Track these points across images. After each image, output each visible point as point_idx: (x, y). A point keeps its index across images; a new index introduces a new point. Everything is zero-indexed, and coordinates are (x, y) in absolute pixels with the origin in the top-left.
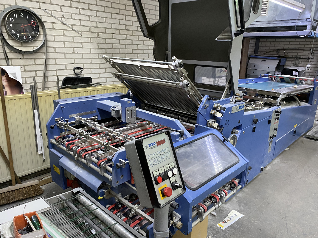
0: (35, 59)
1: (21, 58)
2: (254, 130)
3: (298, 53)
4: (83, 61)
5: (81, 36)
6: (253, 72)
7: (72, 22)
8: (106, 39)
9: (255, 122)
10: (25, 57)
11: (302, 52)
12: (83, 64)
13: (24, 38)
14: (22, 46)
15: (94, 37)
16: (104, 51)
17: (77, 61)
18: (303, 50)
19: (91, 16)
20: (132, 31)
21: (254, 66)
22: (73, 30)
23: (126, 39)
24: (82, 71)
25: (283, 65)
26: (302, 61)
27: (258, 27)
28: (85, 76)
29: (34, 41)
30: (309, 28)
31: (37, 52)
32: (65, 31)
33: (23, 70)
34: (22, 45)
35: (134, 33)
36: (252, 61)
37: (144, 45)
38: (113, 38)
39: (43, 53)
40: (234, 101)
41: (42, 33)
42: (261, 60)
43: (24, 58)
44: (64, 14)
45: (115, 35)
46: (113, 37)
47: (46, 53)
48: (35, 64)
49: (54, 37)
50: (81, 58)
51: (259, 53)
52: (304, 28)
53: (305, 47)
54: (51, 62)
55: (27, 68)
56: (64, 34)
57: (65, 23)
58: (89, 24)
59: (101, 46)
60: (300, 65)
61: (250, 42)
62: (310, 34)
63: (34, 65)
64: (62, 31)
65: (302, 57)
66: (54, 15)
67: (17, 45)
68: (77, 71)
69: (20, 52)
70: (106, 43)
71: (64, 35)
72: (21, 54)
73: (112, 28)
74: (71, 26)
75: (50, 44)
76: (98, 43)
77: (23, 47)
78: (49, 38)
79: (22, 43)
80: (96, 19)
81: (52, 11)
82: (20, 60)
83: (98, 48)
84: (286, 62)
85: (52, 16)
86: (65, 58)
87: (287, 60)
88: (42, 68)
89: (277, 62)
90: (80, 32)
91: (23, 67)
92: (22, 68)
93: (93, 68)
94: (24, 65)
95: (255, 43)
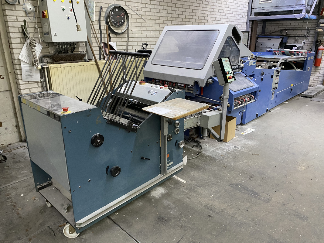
0: (122, 38)
2: (262, 79)
3: (297, 32)
4: (147, 39)
5: (146, 22)
6: (261, 49)
7: (142, 13)
8: (160, 24)
9: (263, 74)
10: (117, 37)
11: (301, 31)
13: (118, 24)
15: (153, 23)
17: (143, 40)
18: (302, 30)
19: (152, 8)
20: (175, 18)
21: (262, 44)
22: (142, 18)
24: (147, 46)
25: (286, 43)
26: (300, 39)
27: (265, 11)
28: (147, 50)
29: (122, 26)
30: (304, 11)
31: (124, 33)
35: (177, 19)
36: (260, 40)
39: (126, 34)
40: (250, 59)
42: (267, 39)
43: (117, 38)
44: (137, 8)
47: (128, 34)
48: (122, 41)
49: (132, 23)
51: (265, 33)
52: (300, 12)
53: (303, 27)
54: (130, 40)
57: (138, 14)
58: (151, 14)
59: (157, 29)
60: (299, 42)
61: (258, 25)
62: (305, 17)
64: (136, 19)
65: (300, 35)
66: (132, 9)
68: (144, 46)
71: (137, 22)
72: (116, 34)
73: (163, 16)
74: (140, 16)
75: (130, 28)
76: (155, 27)
77: (117, 30)
79: (116, 27)
80: (154, 10)
81: (131, 6)
82: (115, 38)
83: (155, 30)
84: (288, 40)
85: (131, 10)
86: (137, 37)
87: (288, 39)
88: (125, 44)
89: (280, 40)
90: (145, 20)
93: (152, 45)
94: (116, 42)
95: (262, 25)
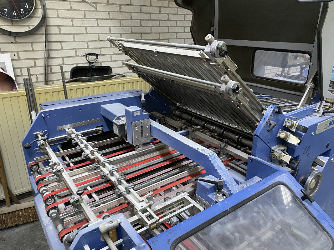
0: (32, 43)
1: (12, 42)
4: (100, 45)
5: (95, 9)
8: (131, 13)
10: (18, 40)
12: (100, 48)
13: (15, 14)
14: (13, 25)
15: (114, 11)
16: (129, 30)
17: (91, 45)
22: (84, 1)
23: (160, 13)
24: (97, 58)
28: (103, 64)
29: (28, 17)
31: (35, 33)
32: (72, 3)
33: (16, 57)
34: (12, 23)
37: (185, 20)
38: (141, 12)
39: (43, 34)
40: (321, 111)
41: (40, 7)
43: (16, 42)
45: (144, 7)
46: (141, 10)
47: (47, 34)
48: (33, 50)
49: (57, 12)
50: (98, 41)
54: (55, 46)
55: (22, 55)
56: (71, 7)
59: (124, 23)
63: (31, 51)
64: (69, 3)
67: (6, 24)
68: (92, 58)
69: (10, 34)
70: (131, 19)
71: (71, 9)
72: (12, 36)
75: (52, 22)
76: (120, 20)
77: (14, 27)
78: (50, 13)
79: (12, 21)
82: (12, 44)
83: (120, 26)
86: (74, 41)
88: (42, 55)
90: (94, 5)
91: (16, 53)
92: (15, 55)
93: (114, 54)
94: (18, 52)
